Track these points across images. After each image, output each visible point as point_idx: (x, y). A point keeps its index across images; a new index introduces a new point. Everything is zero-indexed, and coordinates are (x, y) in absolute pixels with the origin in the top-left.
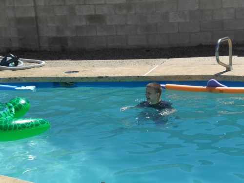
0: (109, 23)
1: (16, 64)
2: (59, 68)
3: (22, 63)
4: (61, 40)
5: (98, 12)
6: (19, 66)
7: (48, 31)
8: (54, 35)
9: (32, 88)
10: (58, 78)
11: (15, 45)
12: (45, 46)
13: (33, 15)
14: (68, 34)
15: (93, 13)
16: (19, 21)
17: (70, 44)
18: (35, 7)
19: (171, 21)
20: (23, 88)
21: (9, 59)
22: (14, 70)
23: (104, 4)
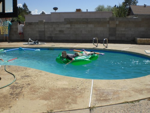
0: (65, 32)
1: (38, 43)
2: (50, 45)
3: (39, 43)
4: (51, 37)
5: (62, 29)
6: (39, 44)
7: (48, 34)
8: (49, 36)
9: (39, 50)
10: (49, 47)
11: (38, 38)
12: (46, 39)
13: (44, 30)
14: (53, 35)
15: (60, 30)
16: (40, 31)
17: (53, 38)
18: (44, 28)
19: (83, 33)
20: (37, 50)
21: (36, 42)
22: (37, 45)
23: (64, 27)
